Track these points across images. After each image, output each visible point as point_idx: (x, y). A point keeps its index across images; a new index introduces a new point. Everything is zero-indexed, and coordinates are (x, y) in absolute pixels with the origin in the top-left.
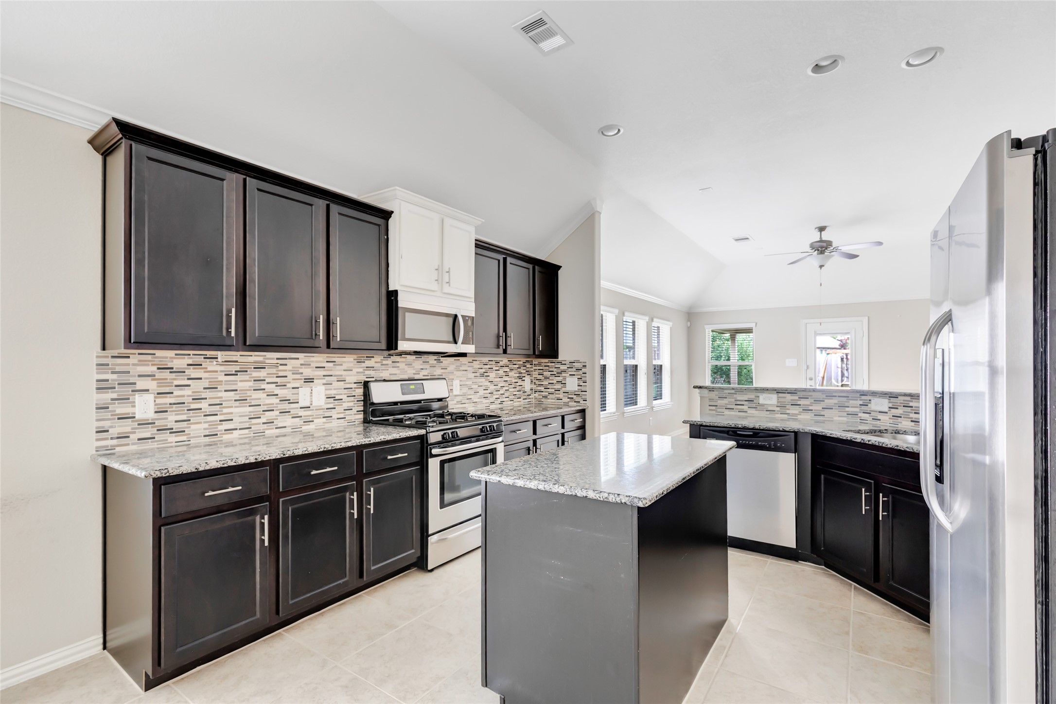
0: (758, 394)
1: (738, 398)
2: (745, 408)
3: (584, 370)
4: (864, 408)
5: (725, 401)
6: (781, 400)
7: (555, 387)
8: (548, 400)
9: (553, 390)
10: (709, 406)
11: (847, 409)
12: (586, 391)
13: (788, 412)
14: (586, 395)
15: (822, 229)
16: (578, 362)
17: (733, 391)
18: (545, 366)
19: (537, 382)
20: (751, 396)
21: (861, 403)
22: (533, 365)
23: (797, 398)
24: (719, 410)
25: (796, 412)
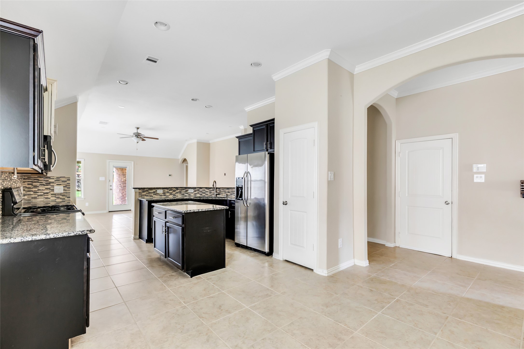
0: (157, 190)
1: (150, 192)
2: (152, 195)
3: (68, 182)
4: (186, 192)
5: (145, 193)
6: (164, 191)
7: (44, 192)
8: (38, 200)
9: (43, 194)
10: (139, 195)
11: (182, 193)
12: (70, 193)
13: (166, 195)
14: (70, 195)
15: (138, 128)
16: (64, 177)
17: (148, 189)
18: (34, 180)
19: (26, 189)
20: (154, 190)
21: (185, 191)
22: (23, 179)
23: (168, 190)
24: (142, 197)
25: (168, 195)
